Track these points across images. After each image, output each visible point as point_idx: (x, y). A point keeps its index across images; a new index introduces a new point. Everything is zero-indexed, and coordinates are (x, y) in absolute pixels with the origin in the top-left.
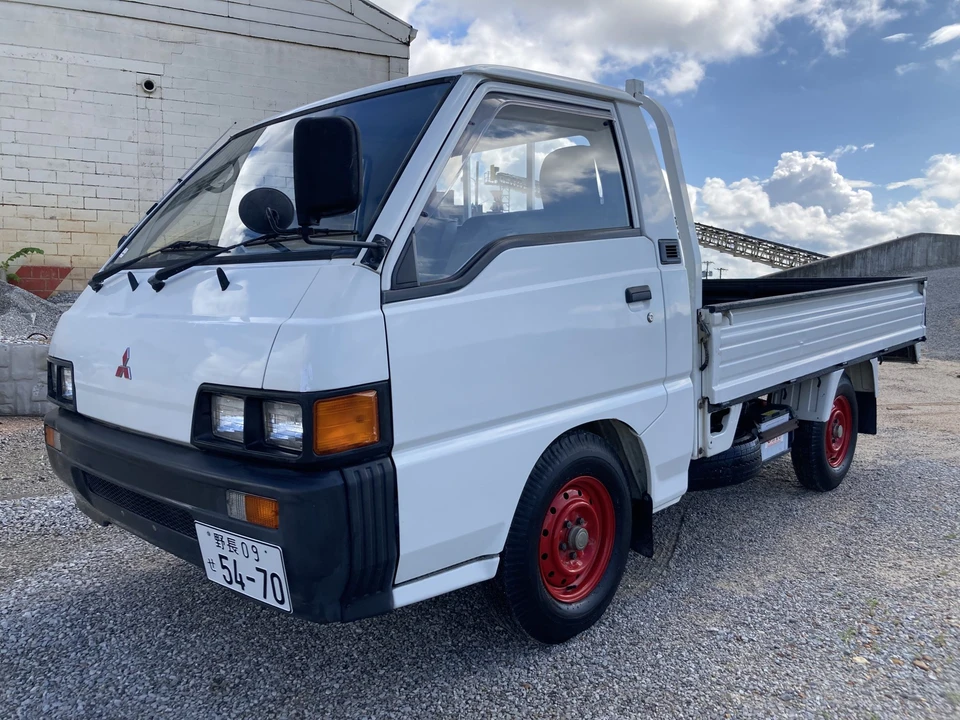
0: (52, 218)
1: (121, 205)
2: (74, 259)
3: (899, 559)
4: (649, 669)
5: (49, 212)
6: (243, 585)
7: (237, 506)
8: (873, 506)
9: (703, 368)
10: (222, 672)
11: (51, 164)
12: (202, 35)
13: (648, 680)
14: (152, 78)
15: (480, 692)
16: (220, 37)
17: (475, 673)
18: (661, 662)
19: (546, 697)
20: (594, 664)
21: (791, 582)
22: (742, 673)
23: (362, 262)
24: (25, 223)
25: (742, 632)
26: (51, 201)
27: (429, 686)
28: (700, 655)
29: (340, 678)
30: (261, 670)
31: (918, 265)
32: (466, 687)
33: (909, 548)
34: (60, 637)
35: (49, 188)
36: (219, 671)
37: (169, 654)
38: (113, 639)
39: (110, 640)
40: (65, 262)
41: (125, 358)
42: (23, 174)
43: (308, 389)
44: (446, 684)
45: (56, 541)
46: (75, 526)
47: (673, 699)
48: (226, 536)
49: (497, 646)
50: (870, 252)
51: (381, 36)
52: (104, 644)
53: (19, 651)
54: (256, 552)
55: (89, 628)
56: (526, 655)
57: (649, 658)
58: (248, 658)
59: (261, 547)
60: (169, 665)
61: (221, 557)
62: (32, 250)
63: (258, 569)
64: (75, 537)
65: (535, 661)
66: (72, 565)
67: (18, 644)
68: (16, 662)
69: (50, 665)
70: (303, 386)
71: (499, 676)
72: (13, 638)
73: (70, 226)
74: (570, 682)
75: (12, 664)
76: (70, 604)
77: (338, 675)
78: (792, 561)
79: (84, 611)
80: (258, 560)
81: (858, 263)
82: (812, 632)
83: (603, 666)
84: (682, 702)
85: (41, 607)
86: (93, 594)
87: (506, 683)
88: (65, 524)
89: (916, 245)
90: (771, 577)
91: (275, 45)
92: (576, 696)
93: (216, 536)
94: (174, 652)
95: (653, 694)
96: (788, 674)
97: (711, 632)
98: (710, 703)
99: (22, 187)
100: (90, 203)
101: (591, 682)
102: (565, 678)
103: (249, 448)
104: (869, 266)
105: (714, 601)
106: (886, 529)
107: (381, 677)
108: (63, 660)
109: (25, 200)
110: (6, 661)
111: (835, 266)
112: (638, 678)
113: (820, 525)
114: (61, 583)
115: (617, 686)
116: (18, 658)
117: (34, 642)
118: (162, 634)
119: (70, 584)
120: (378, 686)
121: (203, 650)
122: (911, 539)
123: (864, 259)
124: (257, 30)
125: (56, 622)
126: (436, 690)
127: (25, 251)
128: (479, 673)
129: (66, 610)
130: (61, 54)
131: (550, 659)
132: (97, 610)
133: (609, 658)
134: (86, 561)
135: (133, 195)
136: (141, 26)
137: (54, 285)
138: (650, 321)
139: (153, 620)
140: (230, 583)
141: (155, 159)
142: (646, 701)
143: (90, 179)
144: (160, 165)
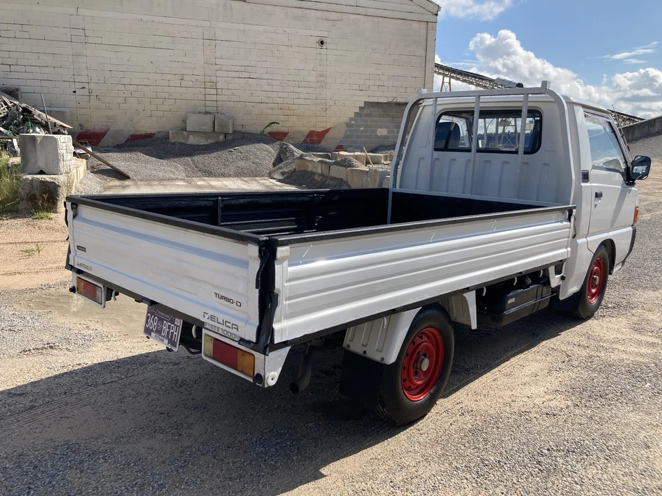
0: (281, 109)
1: (309, 102)
2: (289, 128)
5: (280, 106)
11: (281, 83)
12: (345, 16)
14: (324, 39)
16: (352, 17)
24: (270, 111)
26: (280, 100)
35: (280, 94)
40: (285, 130)
42: (269, 88)
51: (424, 11)
62: (274, 123)
73: (288, 112)
91: (376, 19)
99: (270, 94)
100: (296, 101)
109: (270, 101)
124: (370, 12)
127: (271, 123)
130: (286, 29)
135: (313, 97)
136: (319, 14)
141: (323, 79)
143: (297, 90)
144: (325, 82)
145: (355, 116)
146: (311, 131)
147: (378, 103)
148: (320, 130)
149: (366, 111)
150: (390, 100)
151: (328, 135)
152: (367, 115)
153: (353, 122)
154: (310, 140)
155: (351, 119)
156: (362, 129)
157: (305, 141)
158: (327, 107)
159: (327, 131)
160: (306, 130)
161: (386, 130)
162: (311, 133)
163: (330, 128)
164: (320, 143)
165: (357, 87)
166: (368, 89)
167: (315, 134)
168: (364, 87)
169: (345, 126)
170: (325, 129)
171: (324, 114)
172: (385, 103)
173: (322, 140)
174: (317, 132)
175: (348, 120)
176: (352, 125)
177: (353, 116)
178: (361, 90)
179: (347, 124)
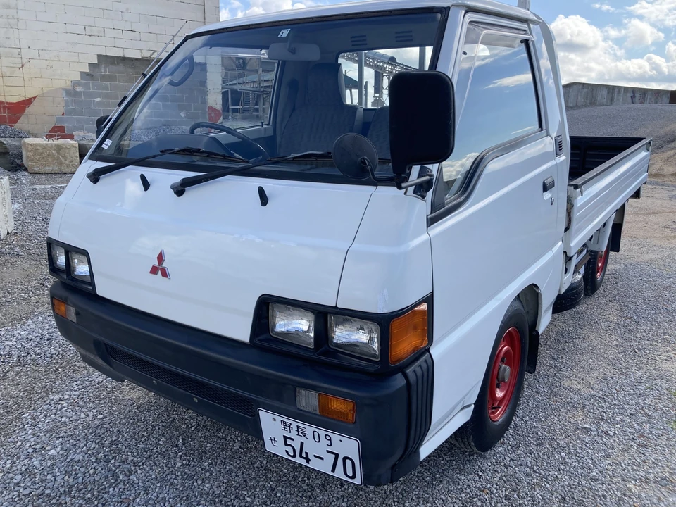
3: (667, 352)
4: (562, 467)
6: (308, 461)
7: (308, 400)
8: (627, 306)
9: (566, 229)
10: (249, 499)
13: (566, 477)
15: (454, 501)
17: (441, 481)
18: (567, 460)
19: (505, 501)
20: (521, 465)
21: (612, 378)
22: (625, 465)
23: (414, 192)
25: (605, 427)
27: (414, 498)
28: (589, 451)
29: (342, 496)
30: (279, 495)
31: (571, 105)
32: (442, 496)
33: (667, 341)
34: (92, 472)
36: (244, 499)
37: (195, 484)
38: (139, 472)
39: (136, 472)
41: (161, 258)
43: (385, 311)
44: (428, 496)
45: (38, 371)
46: (49, 355)
47: (591, 494)
48: (295, 424)
49: (445, 455)
52: (133, 477)
53: (62, 490)
54: (330, 440)
55: (113, 461)
56: (470, 461)
57: (557, 457)
58: (261, 483)
59: (336, 437)
60: (201, 496)
61: (285, 438)
63: (328, 451)
64: (54, 367)
65: (479, 466)
66: (67, 397)
67: (57, 483)
68: (63, 502)
69: (96, 503)
70: (381, 308)
71: (461, 484)
72: (49, 477)
74: (514, 484)
75: (60, 503)
76: (85, 437)
77: (340, 493)
78: (602, 358)
79: (101, 444)
80: (331, 445)
82: (648, 422)
83: (528, 467)
84: (599, 496)
85: (61, 444)
86: (100, 426)
87: (468, 490)
88: (38, 354)
89: (571, 91)
90: (596, 374)
92: (524, 498)
93: (283, 423)
94: (199, 482)
95: (577, 491)
96: (654, 463)
97: (585, 428)
98: (619, 495)
101: (528, 483)
102: (508, 481)
103: (319, 355)
105: (571, 399)
106: (646, 326)
107: (373, 492)
108: (105, 496)
110: (54, 501)
112: (559, 476)
113: (603, 325)
114: (67, 417)
115: (548, 486)
116: (63, 498)
117: (71, 480)
118: (179, 465)
119: (75, 417)
120: (376, 502)
121: (221, 478)
122: (664, 333)
125: (81, 458)
126: (422, 503)
128: (445, 482)
129: (86, 445)
131: (490, 464)
132: (112, 443)
133: (528, 459)
134: (77, 393)
138: (552, 204)
139: (164, 449)
140: (294, 456)
141: (11, 12)
142: (575, 497)
144: (16, 17)
145: (82, 78)
147: (124, 59)
148: (15, 100)
149: (104, 70)
150: (146, 54)
151: (30, 109)
152: (104, 78)
153: (79, 89)
155: (75, 83)
156: (98, 100)
158: (24, 61)
159: (29, 102)
163: (35, 98)
164: (16, 122)
165: (80, 29)
166: (102, 34)
167: (4, 107)
168: (94, 31)
169: (65, 94)
170: (24, 99)
171: (19, 73)
172: (137, 59)
173: (19, 118)
174: (7, 103)
175: (68, 85)
176: (77, 94)
177: (79, 79)
178: (90, 35)
179: (68, 92)
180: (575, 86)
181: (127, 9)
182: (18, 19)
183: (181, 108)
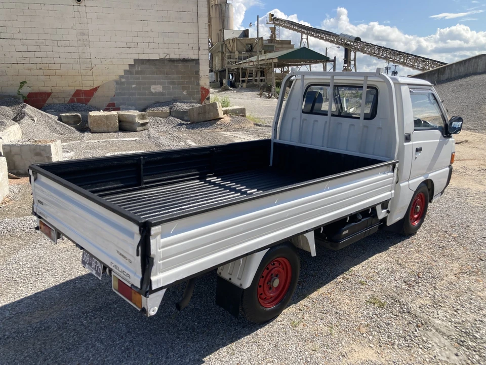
0: (40, 69)
1: (71, 61)
2: (52, 88)
5: (39, 66)
11: (37, 42)
24: (27, 72)
26: (39, 60)
35: (37, 54)
40: (48, 90)
42: (24, 48)
50: (454, 66)
73: (49, 72)
81: (447, 71)
89: (480, 60)
99: (25, 54)
100: (57, 61)
104: (453, 73)
109: (27, 61)
111: (434, 74)
123: (451, 69)
135: (75, 56)
137: (45, 101)
141: (85, 37)
143: (56, 49)
144: (88, 40)
145: (125, 74)
146: (77, 91)
147: (149, 61)
148: (88, 89)
149: (137, 68)
150: (162, 56)
151: (96, 94)
152: (137, 73)
153: (123, 80)
154: (77, 99)
155: (121, 77)
156: (134, 86)
157: (72, 101)
158: (93, 65)
159: (95, 89)
160: (72, 89)
161: (162, 86)
162: (78, 93)
163: (99, 87)
164: (88, 102)
165: (124, 45)
166: (136, 46)
167: (82, 93)
168: (132, 45)
169: (115, 84)
170: (92, 88)
171: (90, 73)
172: (157, 60)
173: (90, 99)
174: (84, 91)
175: (116, 78)
176: (122, 83)
177: (123, 74)
178: (129, 48)
179: (117, 82)
180: (483, 57)
181: (151, 30)
182: (89, 41)
183: (183, 88)
